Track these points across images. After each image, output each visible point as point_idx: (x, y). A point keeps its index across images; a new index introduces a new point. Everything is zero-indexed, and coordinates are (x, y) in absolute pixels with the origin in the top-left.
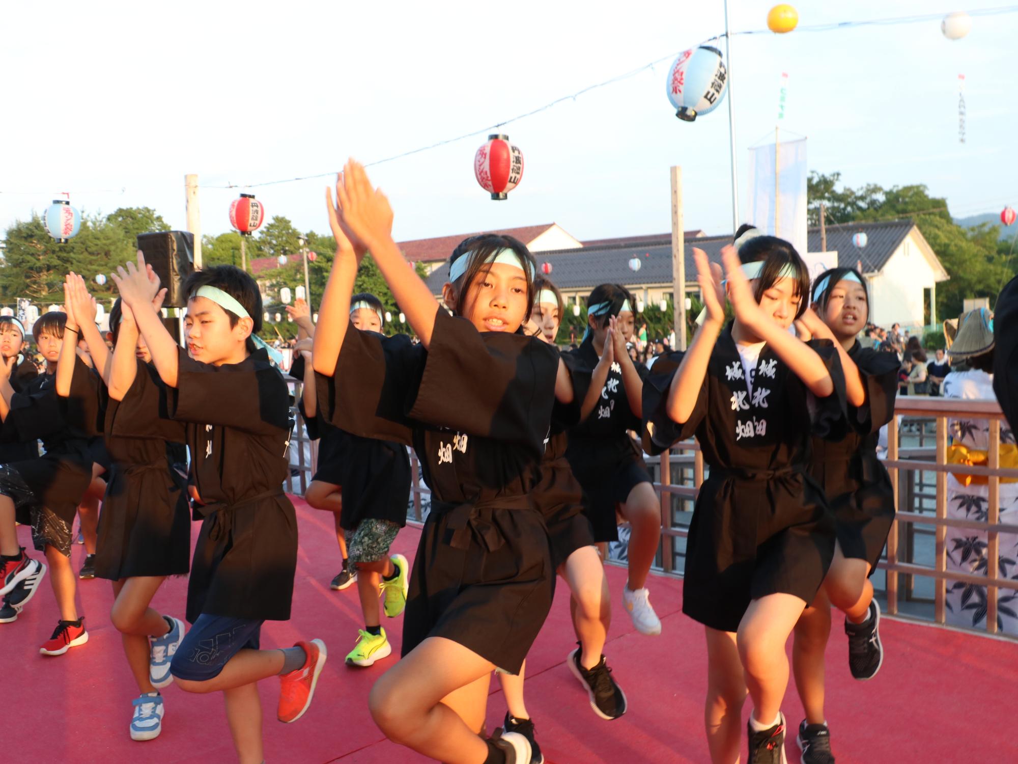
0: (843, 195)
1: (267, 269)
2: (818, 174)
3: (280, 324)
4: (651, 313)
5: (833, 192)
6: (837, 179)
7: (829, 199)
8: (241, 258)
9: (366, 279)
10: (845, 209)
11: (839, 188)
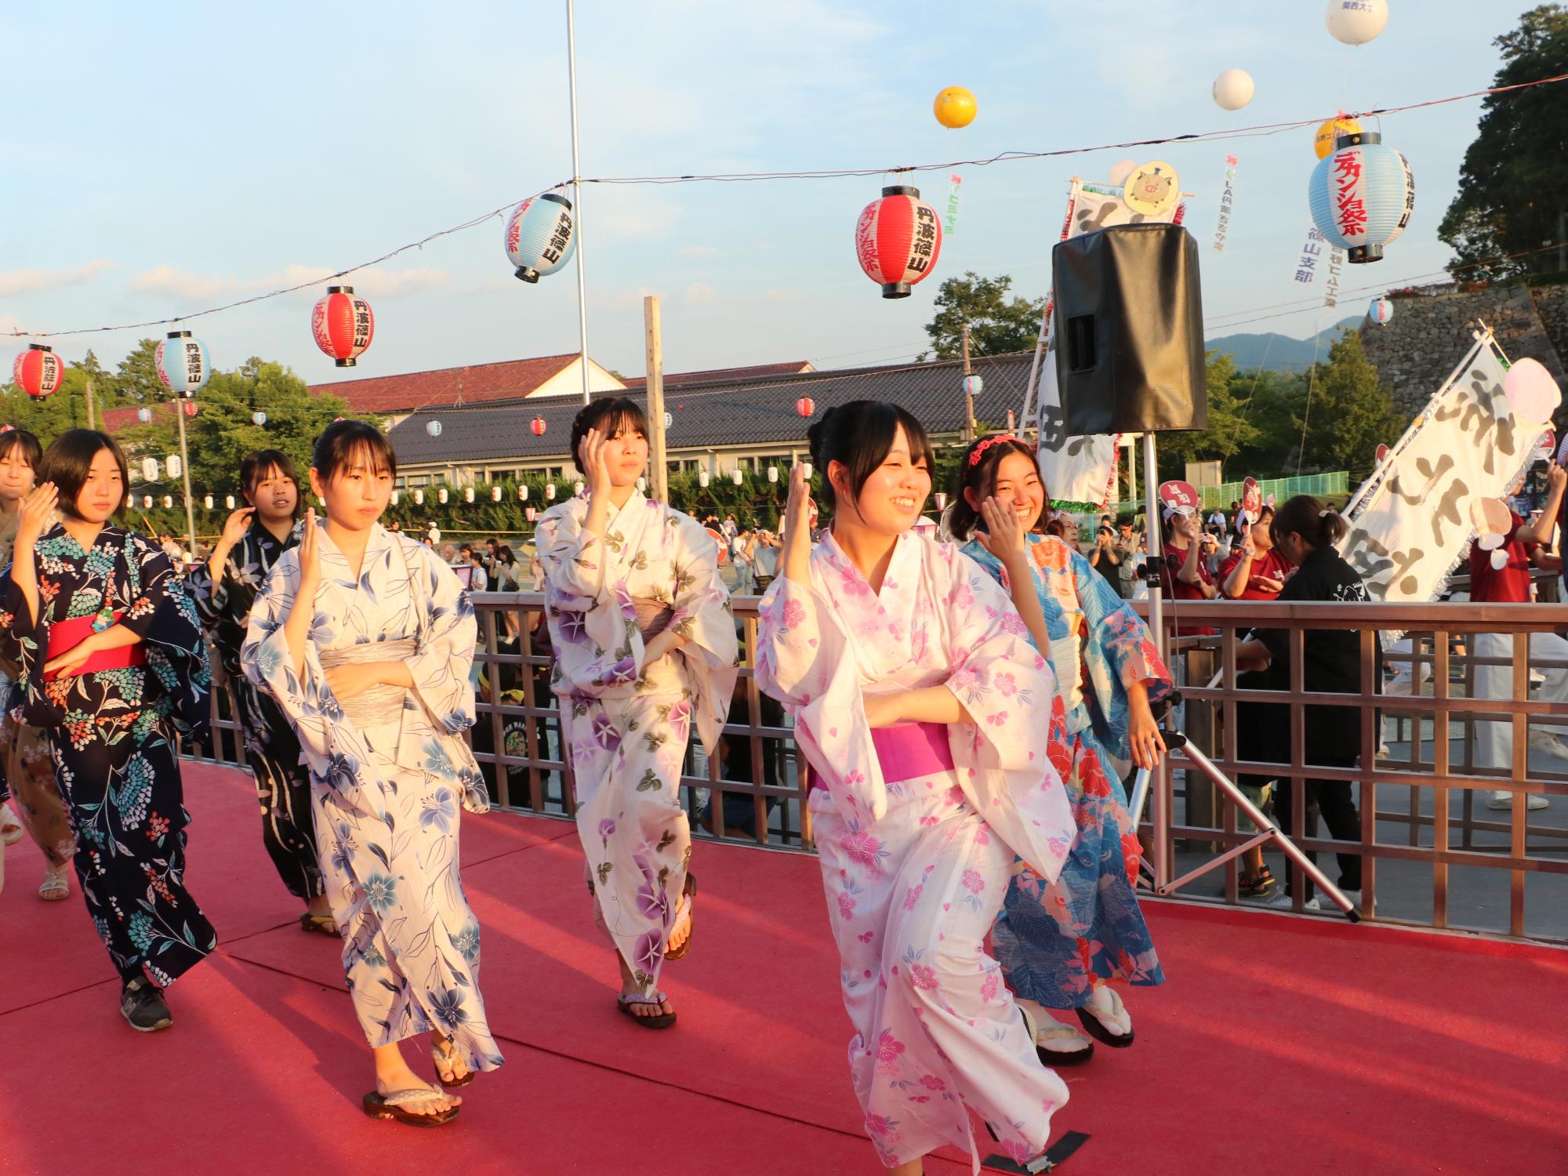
0: (1012, 308)
1: (129, 427)
2: (977, 278)
3: (151, 512)
4: (719, 489)
5: (1000, 305)
6: (1005, 288)
7: (993, 316)
8: (86, 407)
9: (288, 441)
10: (1016, 330)
11: (1007, 300)
